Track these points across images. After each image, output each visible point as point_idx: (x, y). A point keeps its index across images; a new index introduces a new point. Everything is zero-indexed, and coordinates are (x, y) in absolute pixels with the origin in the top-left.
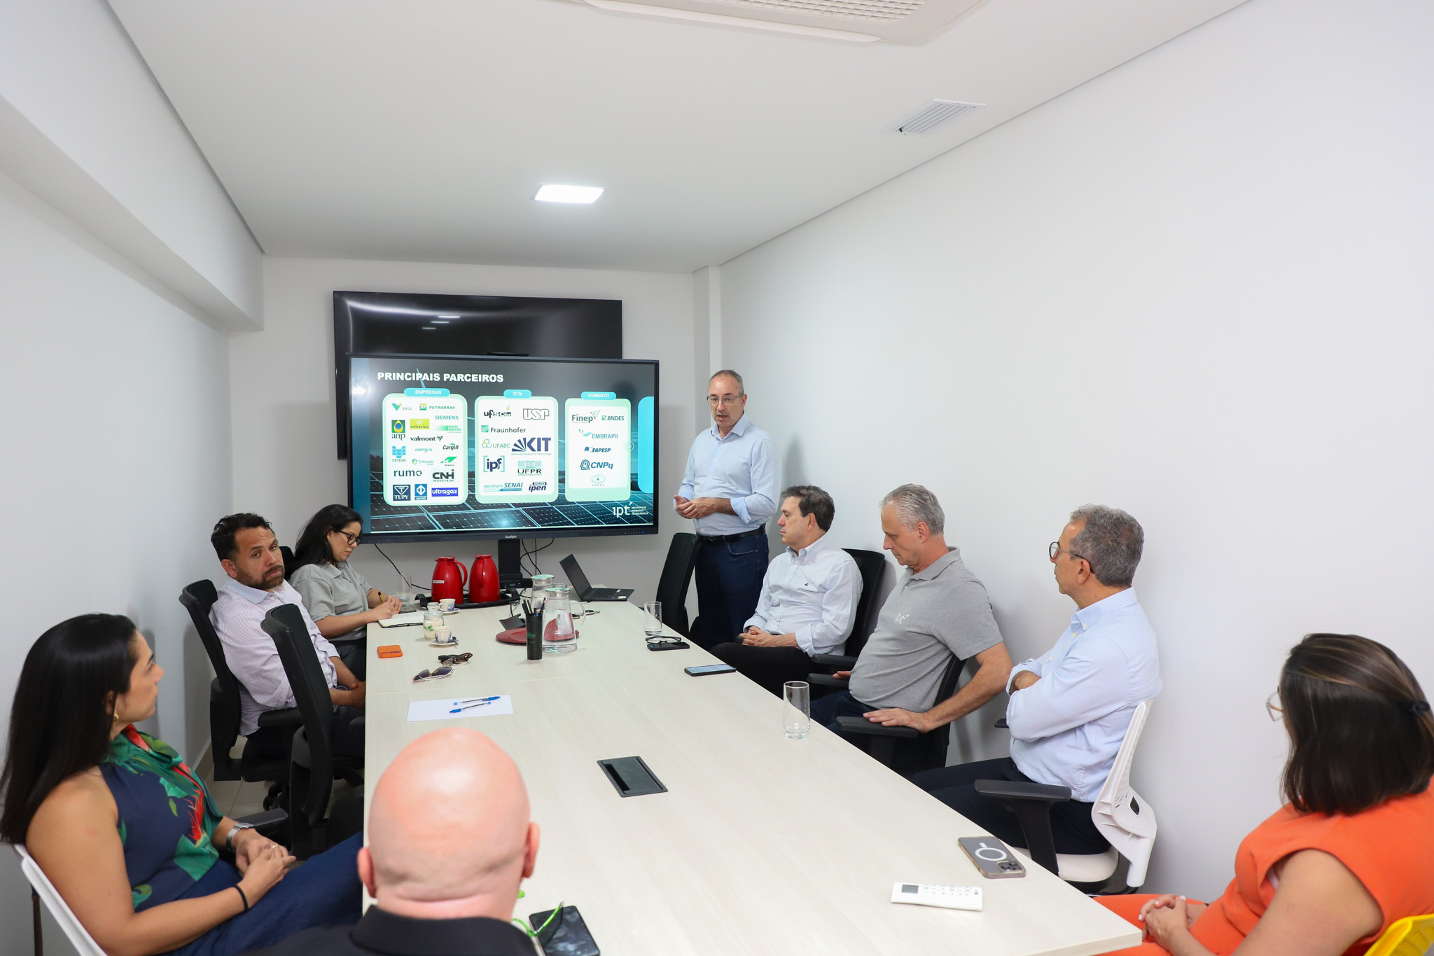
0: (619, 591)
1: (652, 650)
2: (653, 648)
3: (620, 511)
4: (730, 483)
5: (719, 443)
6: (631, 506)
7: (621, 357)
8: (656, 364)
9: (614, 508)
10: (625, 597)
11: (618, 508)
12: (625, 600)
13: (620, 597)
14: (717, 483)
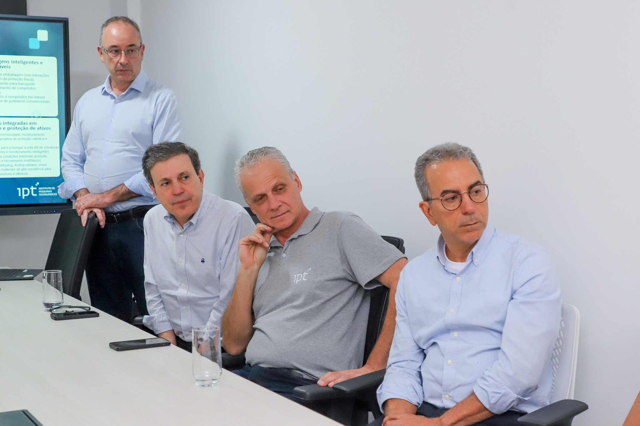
0: (25, 271)
1: (56, 319)
2: (57, 317)
3: (26, 192)
4: (135, 145)
5: (116, 103)
6: (38, 187)
7: (25, 13)
8: (65, 23)
9: (19, 189)
10: (32, 276)
11: (23, 189)
12: (31, 279)
13: (26, 276)
14: (119, 146)
